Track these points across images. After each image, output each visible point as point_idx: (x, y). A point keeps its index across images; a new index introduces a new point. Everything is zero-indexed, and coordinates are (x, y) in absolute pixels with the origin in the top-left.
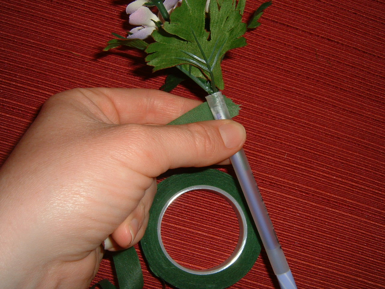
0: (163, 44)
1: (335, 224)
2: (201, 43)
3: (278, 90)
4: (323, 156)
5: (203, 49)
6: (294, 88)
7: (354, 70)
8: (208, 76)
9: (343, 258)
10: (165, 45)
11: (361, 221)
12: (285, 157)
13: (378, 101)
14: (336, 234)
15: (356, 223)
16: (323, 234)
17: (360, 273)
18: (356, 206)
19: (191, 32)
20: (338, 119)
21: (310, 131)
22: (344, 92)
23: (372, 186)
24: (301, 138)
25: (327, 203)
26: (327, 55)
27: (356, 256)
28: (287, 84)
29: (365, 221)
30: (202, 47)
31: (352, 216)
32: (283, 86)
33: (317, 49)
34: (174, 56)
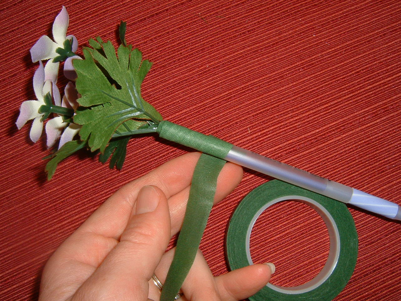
0: (89, 124)
1: (337, 154)
2: (117, 96)
3: (195, 79)
4: (281, 104)
5: (123, 100)
6: (207, 66)
7: (246, 5)
8: (145, 118)
9: (367, 178)
10: (91, 123)
11: (357, 133)
12: (249, 132)
13: (289, 15)
14: (346, 162)
15: (354, 138)
16: (335, 171)
17: (389, 178)
18: (343, 123)
19: (102, 93)
20: (269, 60)
21: (253, 91)
22: (254, 32)
23: (343, 94)
24: (250, 104)
25: (316, 141)
26: (212, 12)
27: (376, 166)
28: (199, 67)
29: (360, 130)
30: (120, 99)
31: (347, 134)
32: (197, 72)
33: (199, 13)
34: (105, 126)
